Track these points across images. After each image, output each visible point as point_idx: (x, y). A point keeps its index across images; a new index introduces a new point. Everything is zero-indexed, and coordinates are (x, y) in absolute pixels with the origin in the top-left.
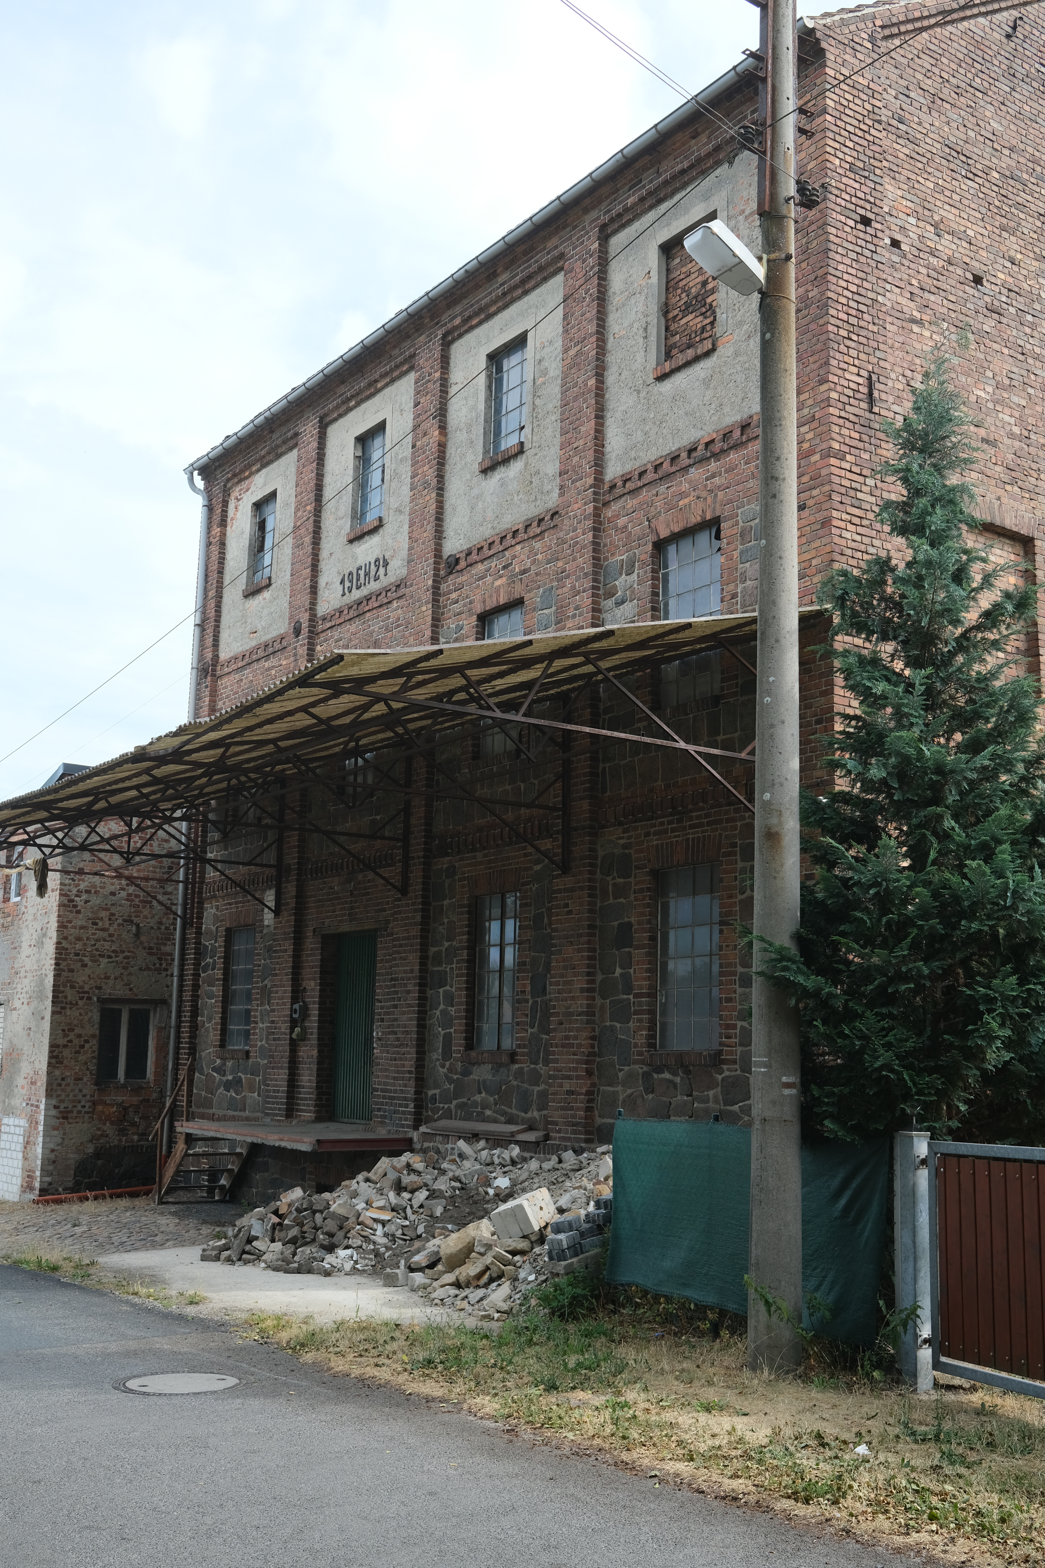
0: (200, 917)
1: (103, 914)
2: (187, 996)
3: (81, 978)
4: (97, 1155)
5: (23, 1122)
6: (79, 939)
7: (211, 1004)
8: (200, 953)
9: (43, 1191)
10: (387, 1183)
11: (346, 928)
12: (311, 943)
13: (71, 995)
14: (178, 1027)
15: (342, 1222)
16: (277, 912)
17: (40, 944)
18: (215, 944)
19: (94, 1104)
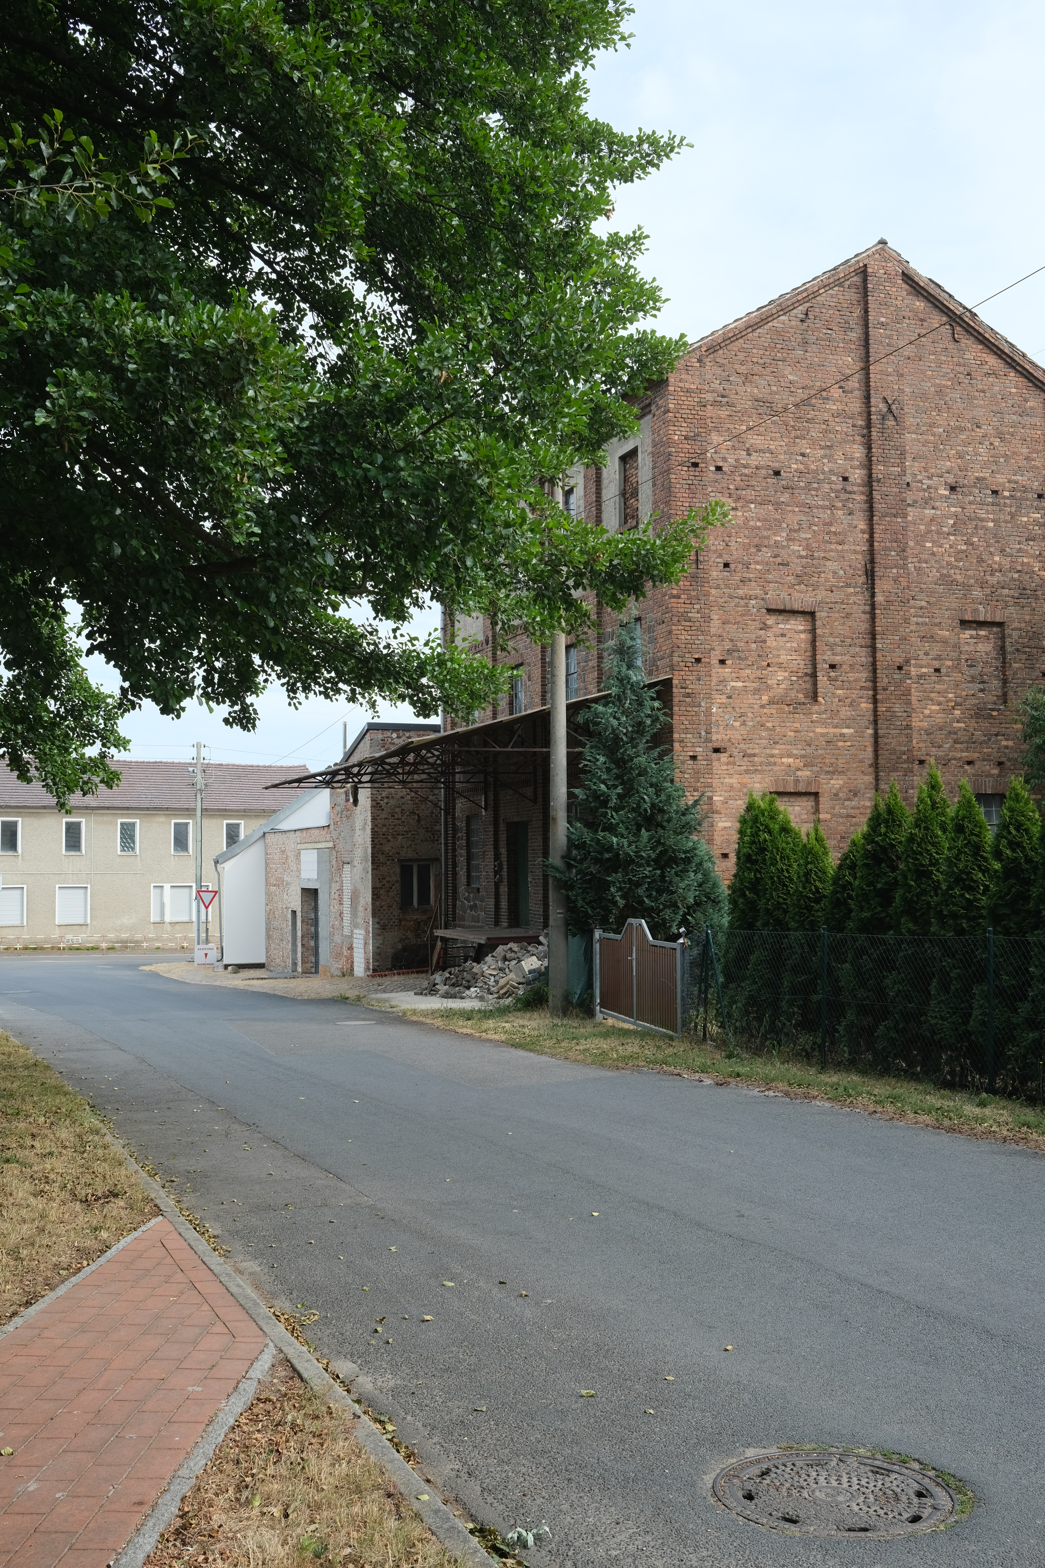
0: (454, 809)
1: (398, 810)
2: (450, 855)
3: (387, 848)
4: (404, 949)
5: (363, 932)
6: (384, 825)
7: (462, 860)
8: (455, 830)
9: (374, 970)
10: (499, 958)
11: (516, 819)
12: (502, 827)
13: (382, 858)
14: (446, 874)
15: (475, 977)
16: (486, 809)
17: (364, 829)
18: (461, 824)
19: (400, 920)
